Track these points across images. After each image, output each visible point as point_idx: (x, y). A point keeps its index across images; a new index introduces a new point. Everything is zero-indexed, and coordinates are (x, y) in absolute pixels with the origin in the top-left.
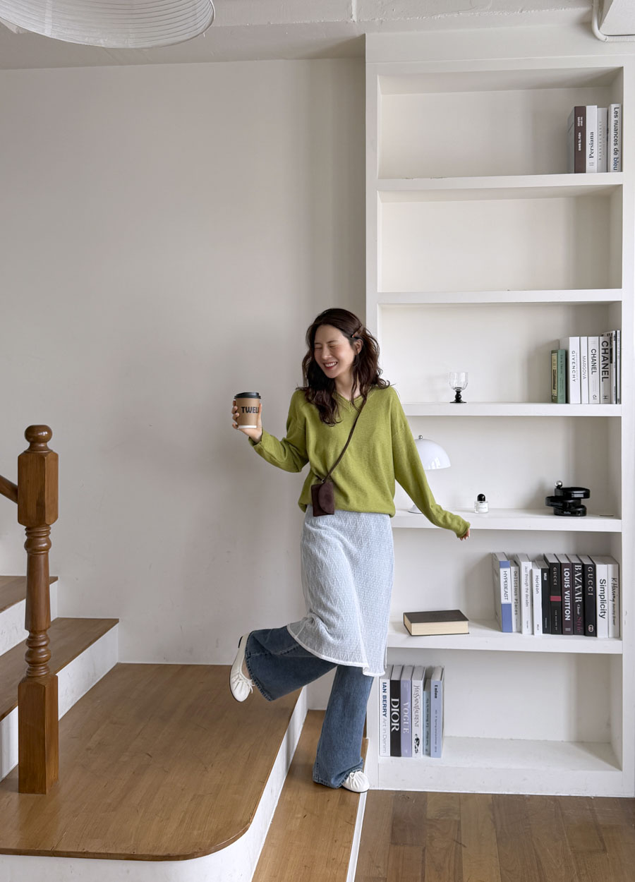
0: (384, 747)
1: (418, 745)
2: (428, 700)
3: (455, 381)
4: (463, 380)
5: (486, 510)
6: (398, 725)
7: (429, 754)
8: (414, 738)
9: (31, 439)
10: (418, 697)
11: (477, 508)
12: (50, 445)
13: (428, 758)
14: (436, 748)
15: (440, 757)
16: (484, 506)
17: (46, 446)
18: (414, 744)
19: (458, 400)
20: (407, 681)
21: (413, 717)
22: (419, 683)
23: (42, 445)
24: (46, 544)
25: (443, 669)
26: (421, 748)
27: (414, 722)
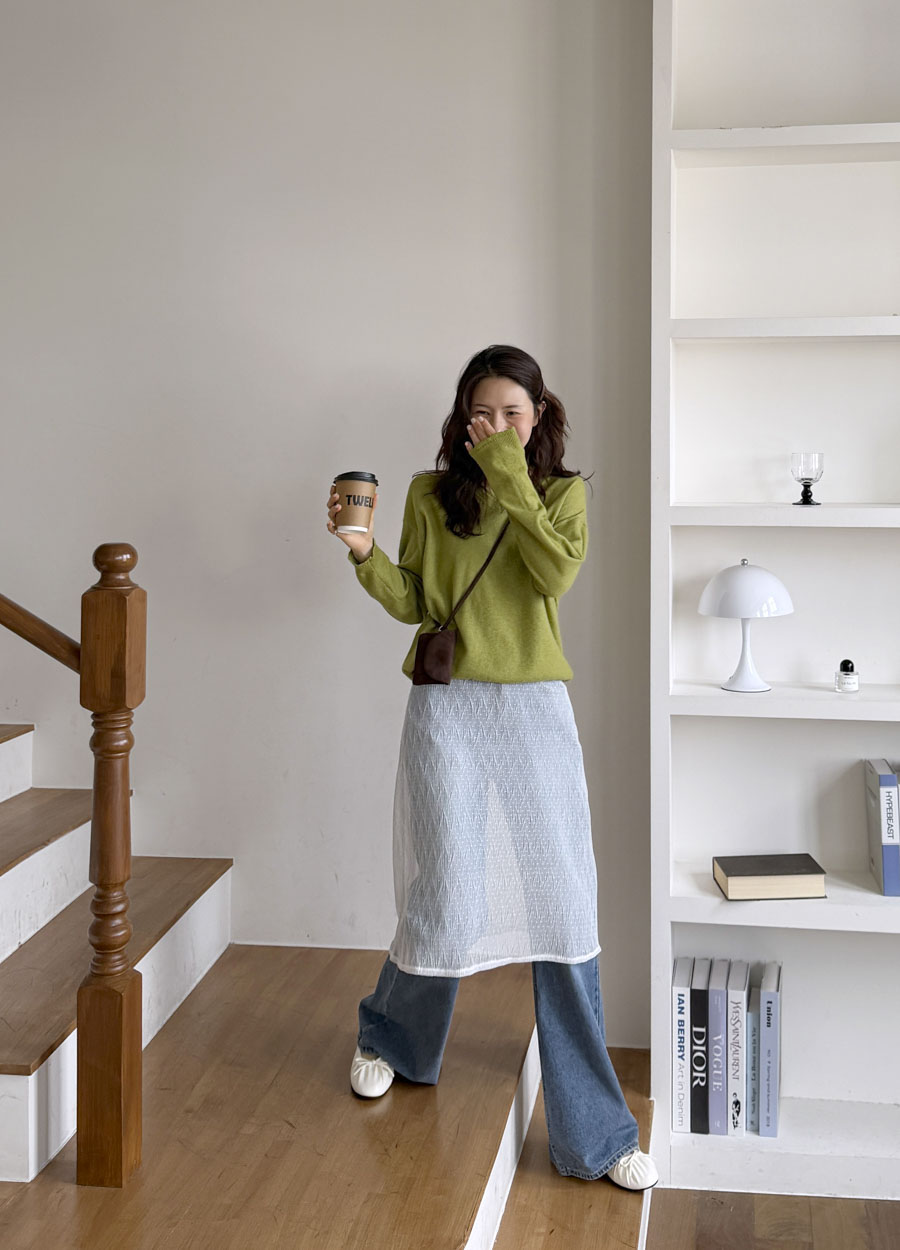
0: (680, 1115)
1: (738, 1112)
2: (754, 1030)
3: (801, 468)
4: (815, 466)
5: (855, 687)
6: (704, 1075)
7: (757, 1130)
8: (731, 1100)
9: (104, 567)
10: (738, 1025)
11: (840, 683)
12: (134, 576)
13: (755, 1137)
14: (768, 1118)
15: (775, 1135)
16: (852, 681)
17: (128, 579)
18: (731, 1111)
19: (807, 499)
20: (718, 992)
21: (731, 1061)
22: (739, 996)
23: (122, 577)
24: (125, 741)
25: (780, 968)
26: (742, 1118)
27: (731, 1072)
